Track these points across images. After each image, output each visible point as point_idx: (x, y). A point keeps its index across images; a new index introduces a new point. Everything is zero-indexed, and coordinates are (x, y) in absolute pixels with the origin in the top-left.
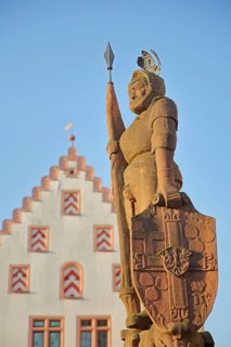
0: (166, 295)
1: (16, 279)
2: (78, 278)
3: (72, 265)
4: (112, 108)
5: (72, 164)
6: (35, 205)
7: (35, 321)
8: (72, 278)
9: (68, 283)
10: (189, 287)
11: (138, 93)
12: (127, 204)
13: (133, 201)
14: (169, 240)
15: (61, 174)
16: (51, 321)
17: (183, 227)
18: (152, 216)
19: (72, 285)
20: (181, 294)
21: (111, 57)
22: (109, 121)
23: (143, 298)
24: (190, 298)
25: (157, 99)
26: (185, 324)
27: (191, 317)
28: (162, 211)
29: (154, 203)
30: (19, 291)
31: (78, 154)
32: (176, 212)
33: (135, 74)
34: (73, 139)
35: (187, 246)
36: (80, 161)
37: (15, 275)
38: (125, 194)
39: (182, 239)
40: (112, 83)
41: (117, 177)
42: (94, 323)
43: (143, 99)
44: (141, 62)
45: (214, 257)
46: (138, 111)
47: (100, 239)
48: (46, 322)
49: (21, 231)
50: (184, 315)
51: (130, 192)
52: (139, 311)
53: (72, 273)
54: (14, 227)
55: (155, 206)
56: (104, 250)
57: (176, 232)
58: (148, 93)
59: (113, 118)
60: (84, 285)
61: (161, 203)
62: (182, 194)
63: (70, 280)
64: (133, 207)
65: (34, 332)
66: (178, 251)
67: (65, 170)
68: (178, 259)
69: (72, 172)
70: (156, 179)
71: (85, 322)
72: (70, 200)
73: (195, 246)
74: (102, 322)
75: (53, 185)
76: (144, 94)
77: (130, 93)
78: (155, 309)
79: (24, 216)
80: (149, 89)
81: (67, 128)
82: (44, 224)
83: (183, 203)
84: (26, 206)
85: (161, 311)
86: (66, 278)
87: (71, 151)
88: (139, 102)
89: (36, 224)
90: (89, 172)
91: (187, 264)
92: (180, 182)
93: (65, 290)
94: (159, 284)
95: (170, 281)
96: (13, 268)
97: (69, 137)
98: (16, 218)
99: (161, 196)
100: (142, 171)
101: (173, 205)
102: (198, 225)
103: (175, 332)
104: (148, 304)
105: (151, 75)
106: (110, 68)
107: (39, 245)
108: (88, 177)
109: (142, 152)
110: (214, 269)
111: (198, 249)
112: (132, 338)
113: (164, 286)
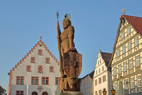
0: (70, 71)
1: (28, 69)
2: (42, 69)
3: (41, 66)
4: (58, 28)
5: (41, 44)
6: (32, 52)
7: (32, 77)
8: (41, 69)
9: (40, 70)
10: (76, 69)
11: (65, 24)
12: (62, 51)
13: (63, 50)
14: (72, 59)
15: (38, 46)
16: (36, 77)
17: (75, 56)
18: (68, 53)
19: (41, 70)
20: (74, 71)
21: (58, 15)
22: (58, 31)
23: (65, 71)
24: (76, 72)
25: (70, 26)
26: (74, 77)
27: (76, 75)
28: (70, 52)
29: (69, 50)
30: (29, 71)
31: (42, 41)
32: (73, 53)
33: (64, 19)
34: (41, 38)
35: (75, 60)
36: (43, 43)
37: (28, 68)
38: (61, 48)
39: (75, 59)
40: (58, 21)
41: (59, 44)
42: (45, 78)
43: (66, 26)
44: (65, 16)
45: (81, 63)
46: (65, 28)
47: (47, 61)
48: (35, 78)
49: (29, 58)
50: (74, 75)
51: (63, 48)
52: (64, 74)
53: (41, 68)
54: (27, 57)
55: (69, 51)
56: (48, 63)
57: (73, 57)
58: (67, 24)
59: (58, 30)
60: (43, 70)
61: (70, 51)
62: (75, 49)
63: (40, 69)
64: (63, 51)
65: (32, 80)
66: (74, 62)
67: (39, 45)
68: (74, 63)
69: (41, 45)
70: (69, 45)
71: (43, 78)
72: (40, 52)
73: (77, 61)
74: (47, 78)
75: (36, 48)
76: (66, 24)
77: (63, 24)
78: (68, 74)
79: (30, 55)
80: (68, 23)
81: (40, 35)
82: (34, 57)
83: (75, 51)
84: (30, 53)
85: (69, 74)
86: (39, 69)
87: (41, 40)
88: (65, 26)
89: (32, 57)
90: (45, 46)
91: (75, 64)
92: (74, 46)
93: (39, 71)
94: (69, 68)
95: (71, 68)
96: (28, 66)
97: (40, 37)
98: (28, 55)
99: (70, 49)
100: (66, 43)
101: (73, 51)
102: (78, 56)
103: (72, 78)
104: (66, 72)
105: (68, 20)
106: (58, 18)
107: (33, 61)
108: (44, 47)
109: (66, 38)
110: (81, 66)
111: (78, 61)
112: (62, 79)
113: (70, 69)
